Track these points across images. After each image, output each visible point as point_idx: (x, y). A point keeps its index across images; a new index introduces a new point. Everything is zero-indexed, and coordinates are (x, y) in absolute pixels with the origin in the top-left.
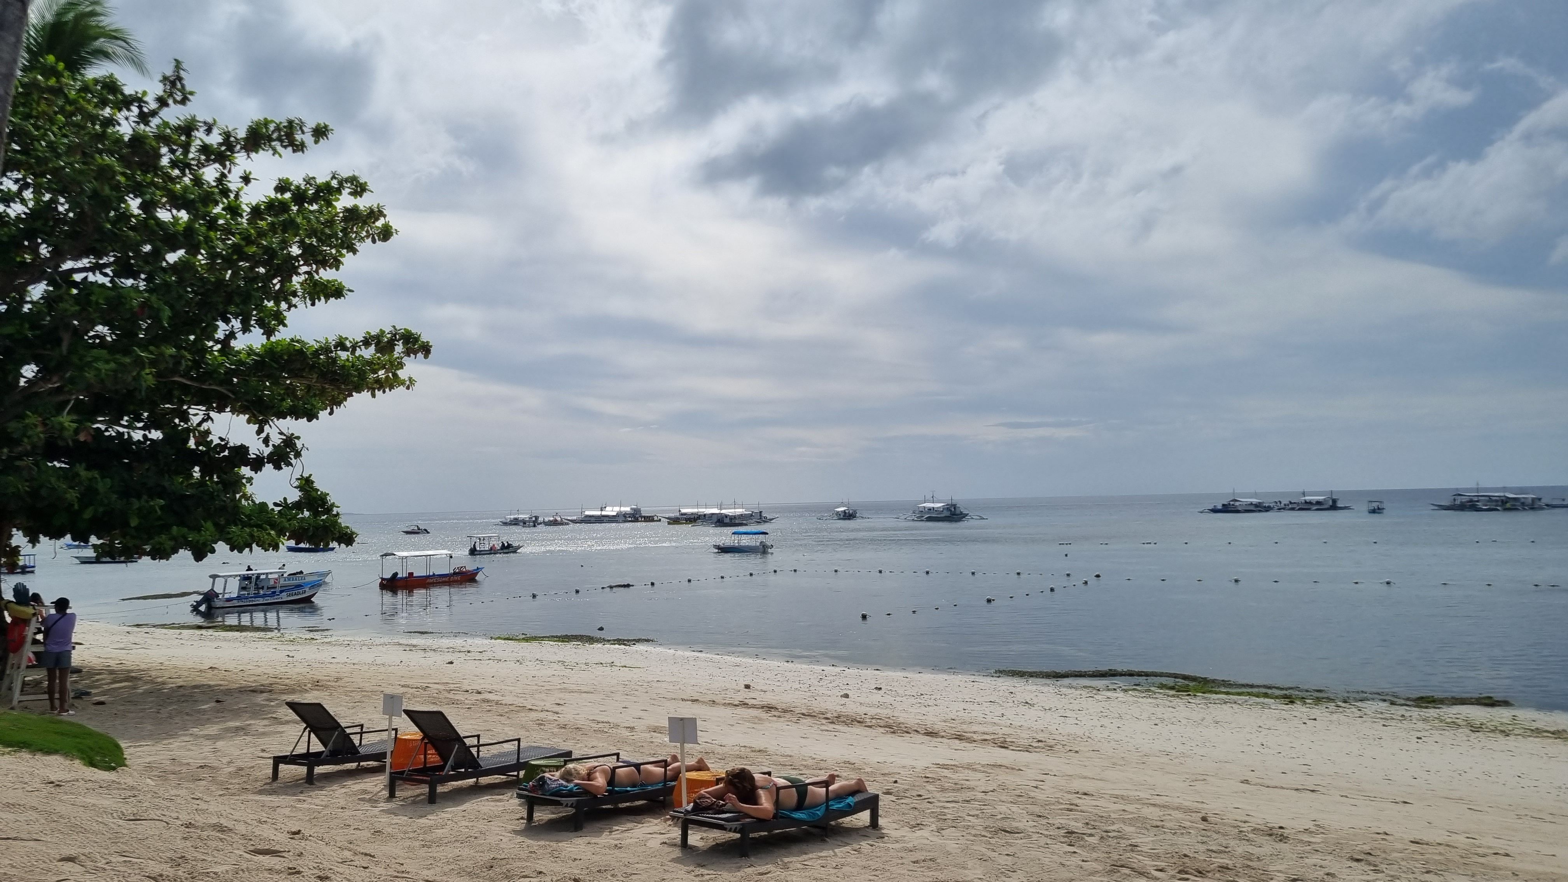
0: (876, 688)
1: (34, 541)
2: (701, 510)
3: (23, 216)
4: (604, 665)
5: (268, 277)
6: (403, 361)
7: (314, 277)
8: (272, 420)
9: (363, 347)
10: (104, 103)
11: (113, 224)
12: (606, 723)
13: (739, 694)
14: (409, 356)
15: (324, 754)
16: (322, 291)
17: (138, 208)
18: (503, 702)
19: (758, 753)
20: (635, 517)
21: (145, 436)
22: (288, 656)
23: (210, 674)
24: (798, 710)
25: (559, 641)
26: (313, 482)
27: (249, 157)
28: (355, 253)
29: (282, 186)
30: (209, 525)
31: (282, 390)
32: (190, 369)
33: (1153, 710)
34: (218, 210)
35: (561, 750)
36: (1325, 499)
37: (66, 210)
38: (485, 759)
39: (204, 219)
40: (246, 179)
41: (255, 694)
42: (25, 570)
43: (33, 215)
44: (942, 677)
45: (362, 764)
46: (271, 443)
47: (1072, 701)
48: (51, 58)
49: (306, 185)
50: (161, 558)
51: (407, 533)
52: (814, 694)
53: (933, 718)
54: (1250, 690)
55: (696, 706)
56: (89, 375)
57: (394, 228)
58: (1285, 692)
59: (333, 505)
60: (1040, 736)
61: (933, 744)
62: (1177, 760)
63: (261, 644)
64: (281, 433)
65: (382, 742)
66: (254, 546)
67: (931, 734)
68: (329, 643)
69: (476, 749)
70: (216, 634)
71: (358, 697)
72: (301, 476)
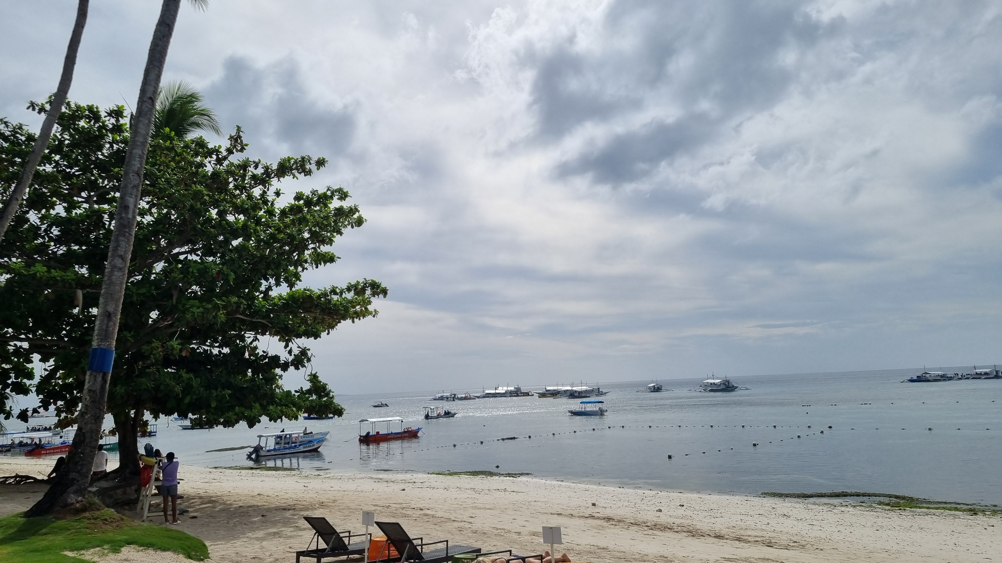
0: (680, 505)
1: (156, 417)
2: (559, 388)
3: (151, 223)
4: (500, 491)
5: (291, 252)
6: (371, 300)
7: (317, 250)
8: (293, 339)
9: (347, 292)
10: (197, 154)
11: (202, 225)
12: (503, 529)
13: (589, 509)
14: (374, 296)
15: (327, 551)
16: (322, 259)
17: (216, 214)
18: (437, 516)
19: (602, 550)
20: (517, 393)
21: (220, 352)
22: (304, 486)
23: (258, 498)
24: (628, 521)
25: (471, 475)
26: (318, 377)
27: (279, 180)
28: (341, 235)
29: (298, 197)
30: (257, 405)
31: (298, 320)
32: (245, 309)
33: (875, 520)
34: (261, 213)
35: (474, 548)
36: (990, 371)
37: (175, 218)
38: (425, 553)
39: (254, 219)
40: (278, 194)
41: (285, 511)
42: (151, 434)
43: (157, 222)
44: (724, 497)
45: (350, 556)
46: (293, 354)
47: (817, 514)
48: (167, 130)
49: (312, 195)
50: (229, 426)
51: (375, 406)
52: (638, 509)
53: (720, 526)
54: (945, 506)
55: (560, 518)
56: (188, 316)
57: (364, 218)
58: (970, 507)
59: (330, 391)
60: (795, 539)
61: (721, 544)
62: (893, 555)
63: (288, 479)
64: (299, 347)
65: (363, 542)
66: (283, 417)
67: (719, 537)
68: (329, 477)
69: (420, 547)
70: (262, 472)
71: (346, 512)
72: (311, 373)
